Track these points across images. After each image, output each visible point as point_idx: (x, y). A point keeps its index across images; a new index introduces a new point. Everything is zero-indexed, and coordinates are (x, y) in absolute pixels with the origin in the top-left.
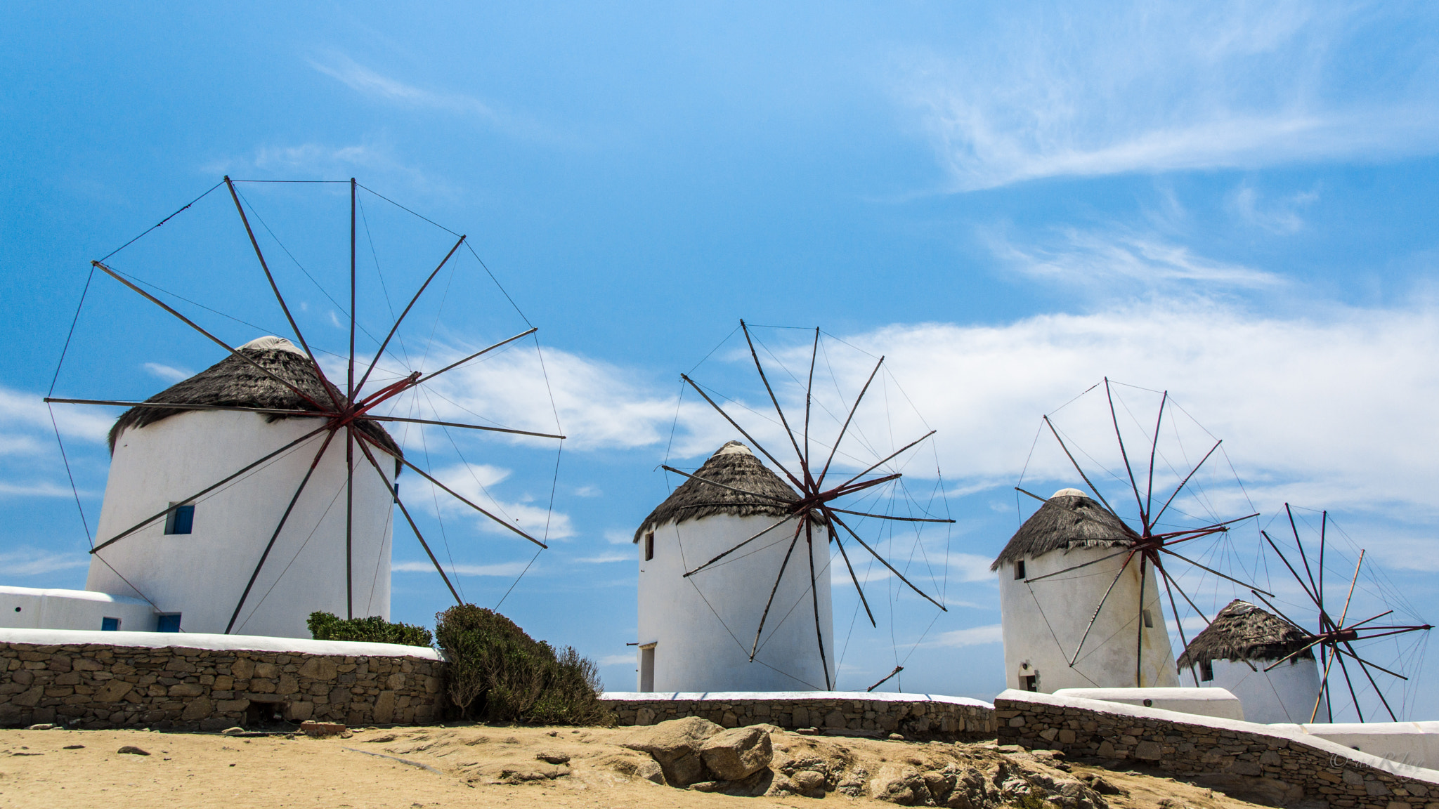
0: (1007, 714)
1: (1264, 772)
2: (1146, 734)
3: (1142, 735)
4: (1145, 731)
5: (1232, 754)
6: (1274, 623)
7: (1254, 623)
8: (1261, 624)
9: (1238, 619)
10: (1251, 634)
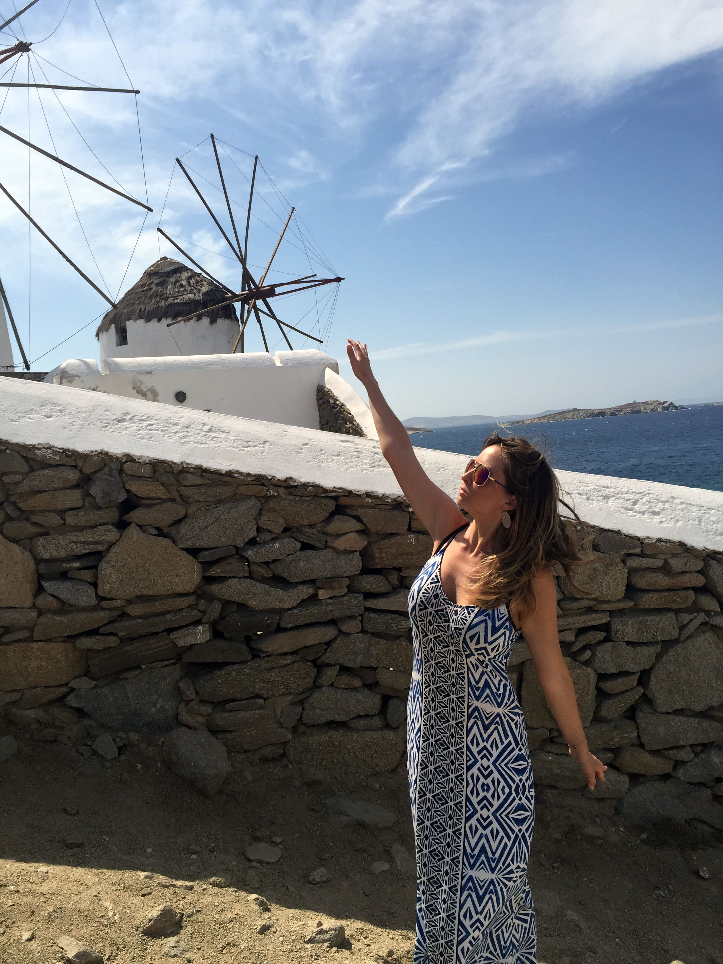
6: (197, 282)
7: (177, 281)
8: (184, 283)
9: (161, 277)
10: (172, 292)
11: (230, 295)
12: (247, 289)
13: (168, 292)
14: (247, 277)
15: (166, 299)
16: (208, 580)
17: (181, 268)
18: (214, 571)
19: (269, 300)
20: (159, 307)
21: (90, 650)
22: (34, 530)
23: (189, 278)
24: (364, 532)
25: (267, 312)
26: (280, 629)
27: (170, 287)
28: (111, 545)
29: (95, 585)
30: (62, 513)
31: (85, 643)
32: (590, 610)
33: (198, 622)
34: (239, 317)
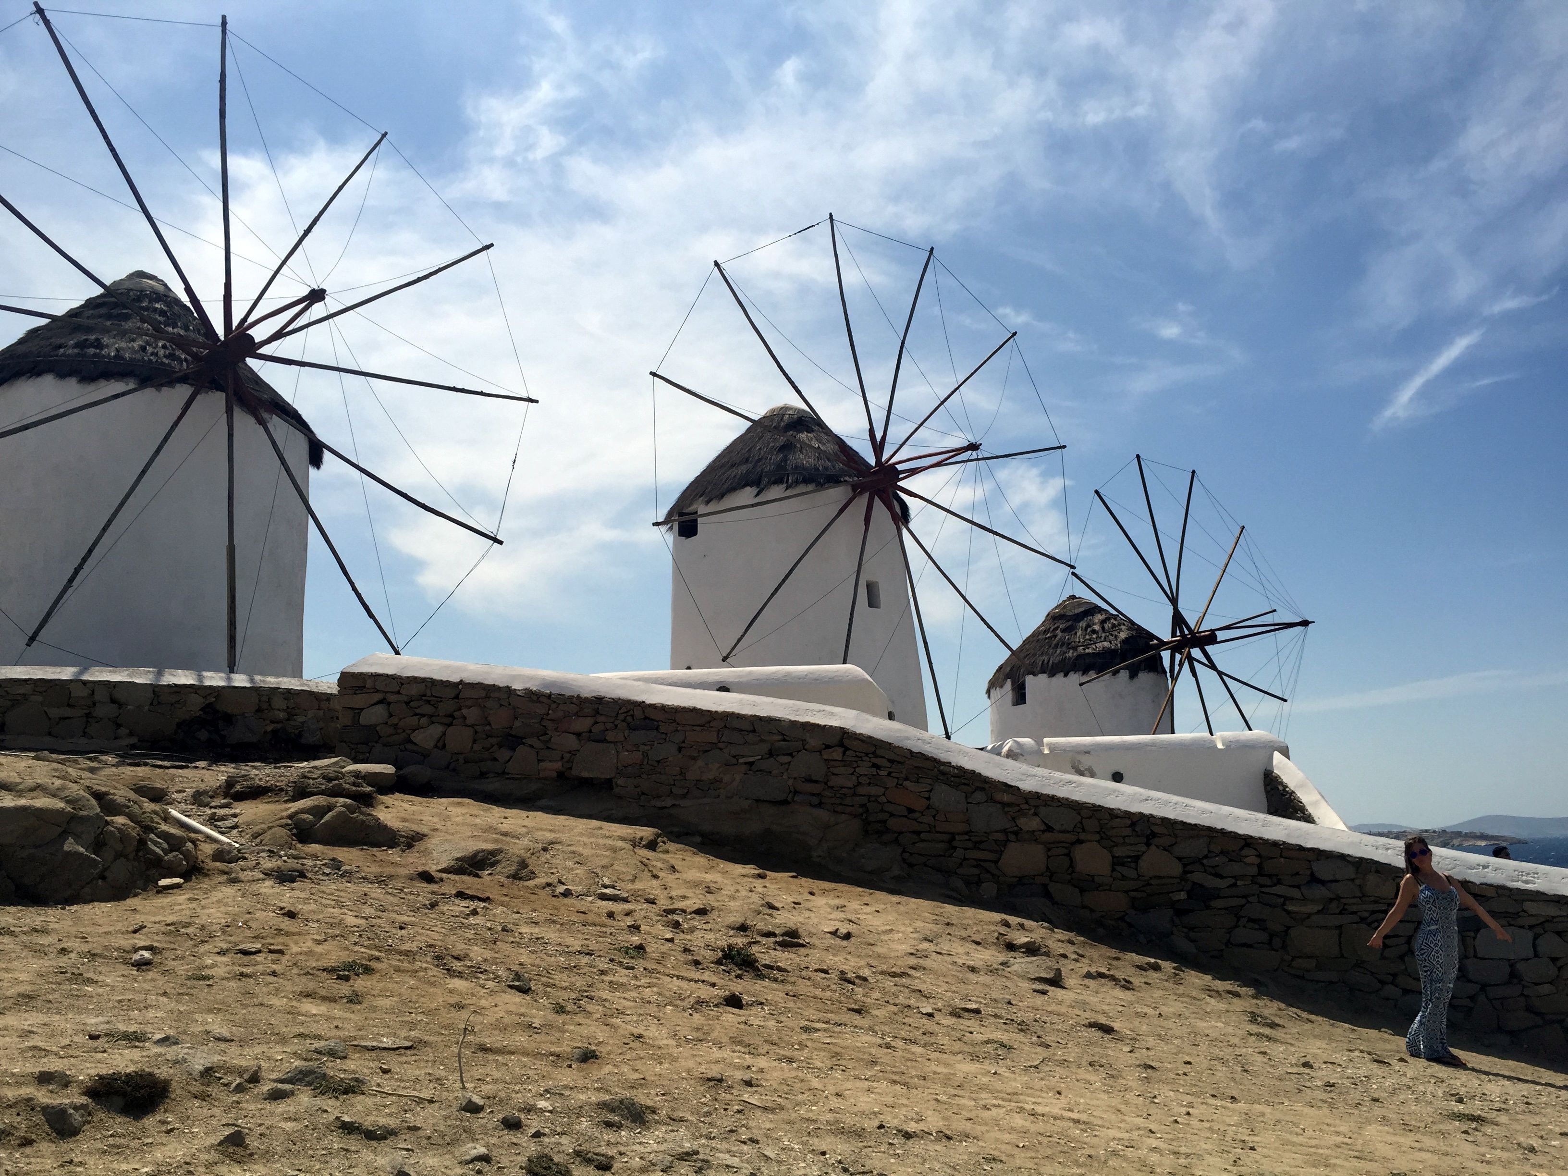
0: (359, 701)
1: (796, 792)
2: (596, 729)
3: (590, 732)
4: (596, 723)
5: (741, 761)
6: (1114, 626)
7: (1088, 626)
8: (1097, 627)
9: (1068, 621)
10: (1081, 640)
11: (1155, 642)
12: (1178, 634)
13: (1077, 640)
14: (1178, 620)
15: (1075, 649)
16: (1185, 872)
17: (1094, 610)
18: (1189, 868)
19: (1208, 648)
20: (1066, 658)
21: (1134, 898)
22: (1112, 844)
23: (1103, 622)
24: (1259, 856)
25: (1207, 662)
26: (1219, 897)
27: (1079, 633)
28: (1144, 853)
29: (1136, 869)
30: (1124, 837)
31: (1132, 894)
32: (1376, 902)
33: (1182, 890)
34: (1168, 670)
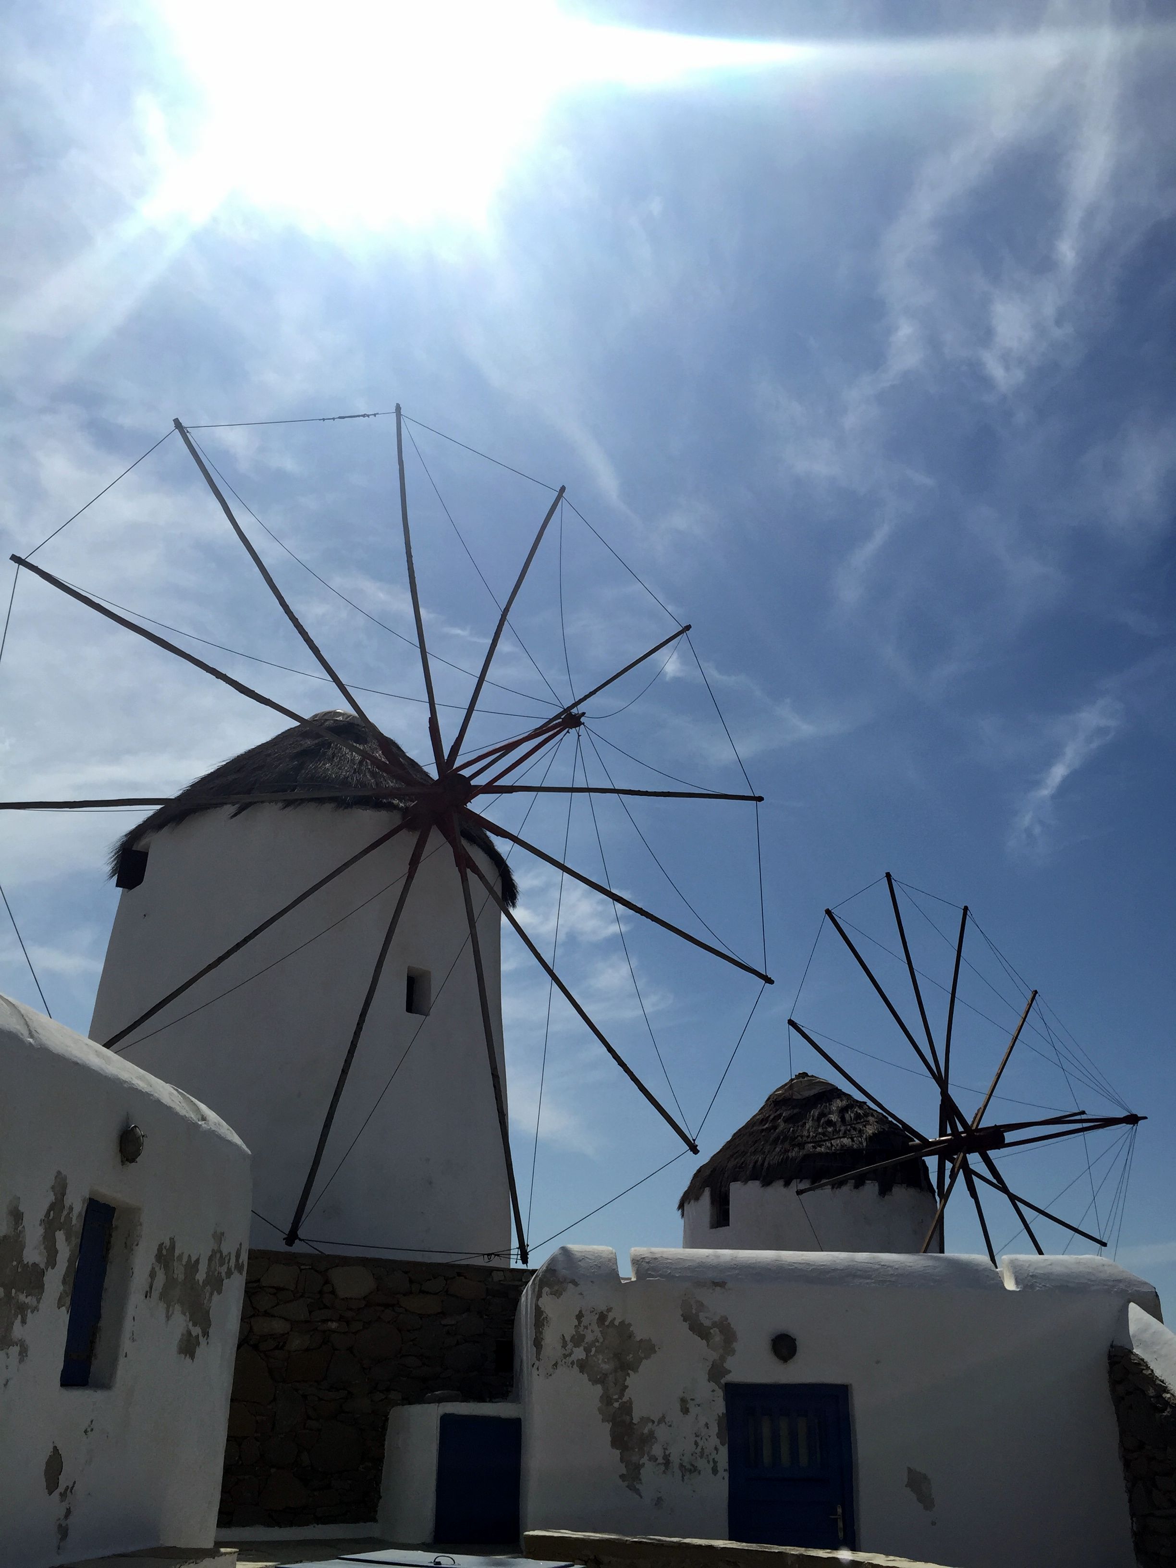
6: (858, 1116)
7: (822, 1115)
8: (834, 1117)
9: (793, 1108)
10: (811, 1134)
11: (917, 1141)
13: (805, 1133)
14: (948, 1110)
15: (801, 1146)
17: (832, 1093)
19: (992, 1154)
20: (788, 1157)
23: (843, 1111)
27: (810, 1124)
34: (935, 1187)
